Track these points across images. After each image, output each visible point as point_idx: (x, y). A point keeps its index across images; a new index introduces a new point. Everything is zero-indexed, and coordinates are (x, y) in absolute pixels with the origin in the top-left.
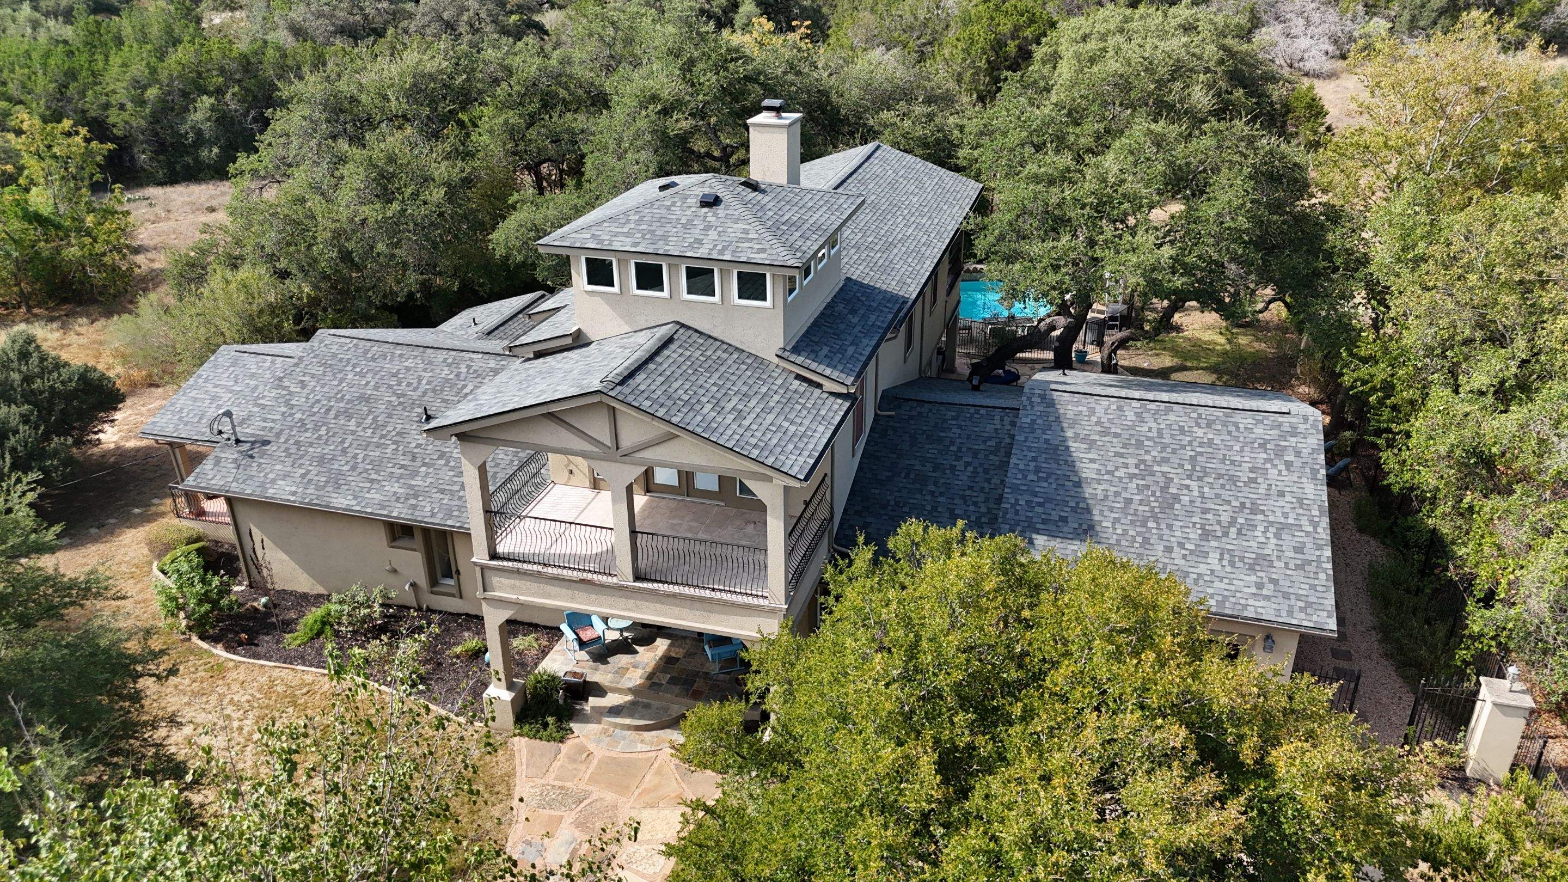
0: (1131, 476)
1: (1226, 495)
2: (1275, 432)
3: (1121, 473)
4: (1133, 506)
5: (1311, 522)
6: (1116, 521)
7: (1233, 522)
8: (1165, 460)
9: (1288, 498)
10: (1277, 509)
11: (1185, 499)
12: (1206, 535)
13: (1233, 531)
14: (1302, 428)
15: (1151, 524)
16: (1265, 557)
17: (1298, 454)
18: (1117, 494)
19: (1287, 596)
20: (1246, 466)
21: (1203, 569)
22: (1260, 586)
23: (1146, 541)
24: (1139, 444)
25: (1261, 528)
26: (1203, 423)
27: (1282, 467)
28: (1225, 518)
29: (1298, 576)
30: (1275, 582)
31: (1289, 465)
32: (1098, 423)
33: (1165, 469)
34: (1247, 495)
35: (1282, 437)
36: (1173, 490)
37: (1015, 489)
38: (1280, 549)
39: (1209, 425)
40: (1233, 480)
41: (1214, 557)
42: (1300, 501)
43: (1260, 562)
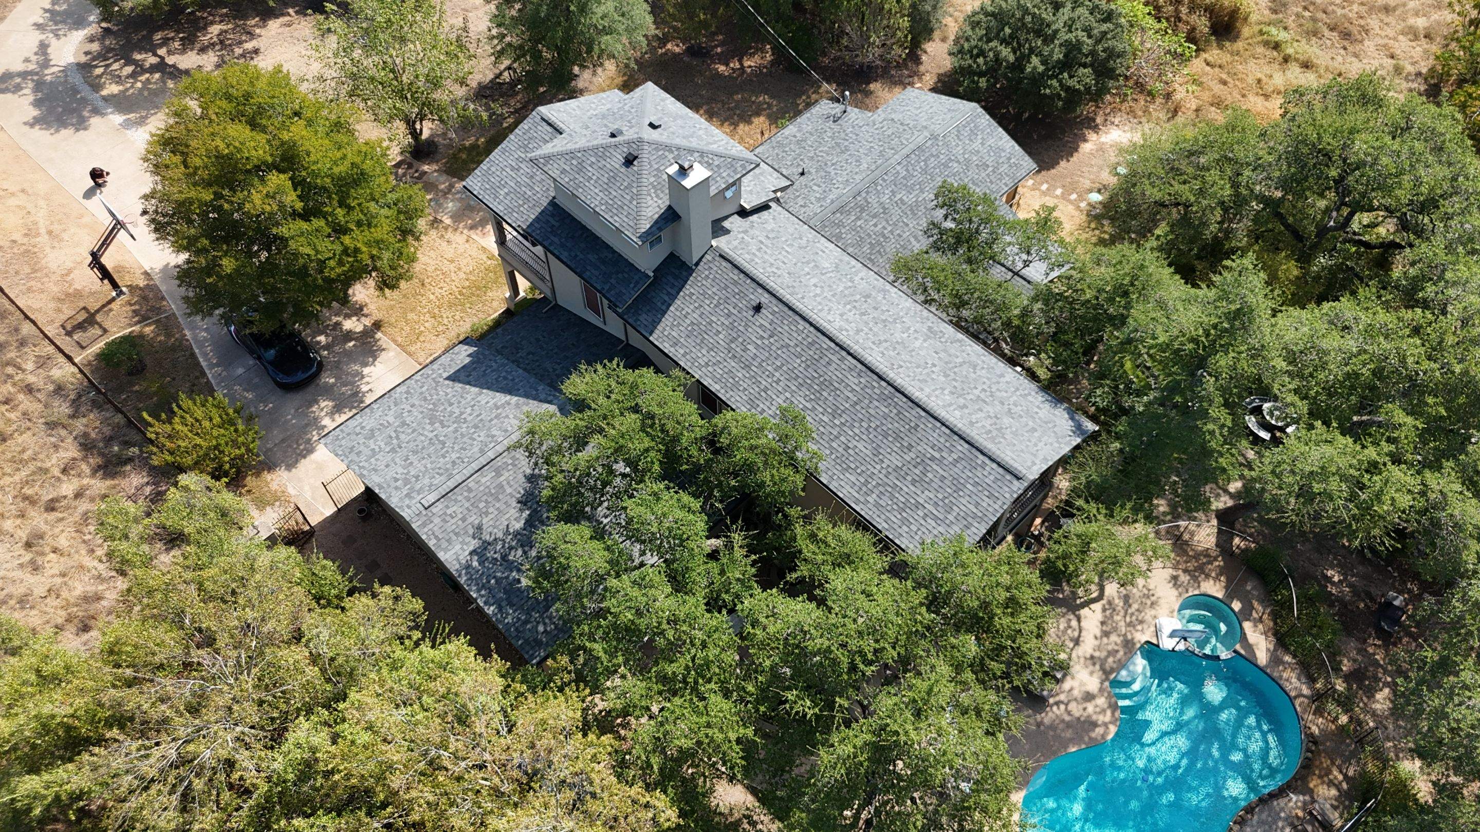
0: (462, 413)
1: (412, 444)
2: (418, 487)
3: (469, 410)
4: (446, 405)
5: (363, 467)
6: (447, 394)
7: (397, 438)
8: (456, 431)
9: (383, 467)
10: (383, 459)
11: (428, 427)
12: (404, 424)
13: (394, 435)
14: (407, 501)
15: (431, 406)
16: (370, 438)
17: (396, 488)
18: (459, 402)
19: (348, 434)
20: (416, 463)
21: (392, 412)
22: (362, 428)
23: (425, 399)
24: (476, 427)
25: (383, 446)
26: (458, 461)
27: (398, 476)
28: (402, 436)
29: (350, 445)
30: (357, 435)
31: (396, 480)
32: (507, 416)
33: (451, 429)
34: (404, 452)
35: (412, 489)
36: (437, 425)
37: (504, 365)
38: (368, 447)
39: (454, 462)
40: (415, 452)
41: (391, 419)
42: (375, 470)
43: (371, 435)
